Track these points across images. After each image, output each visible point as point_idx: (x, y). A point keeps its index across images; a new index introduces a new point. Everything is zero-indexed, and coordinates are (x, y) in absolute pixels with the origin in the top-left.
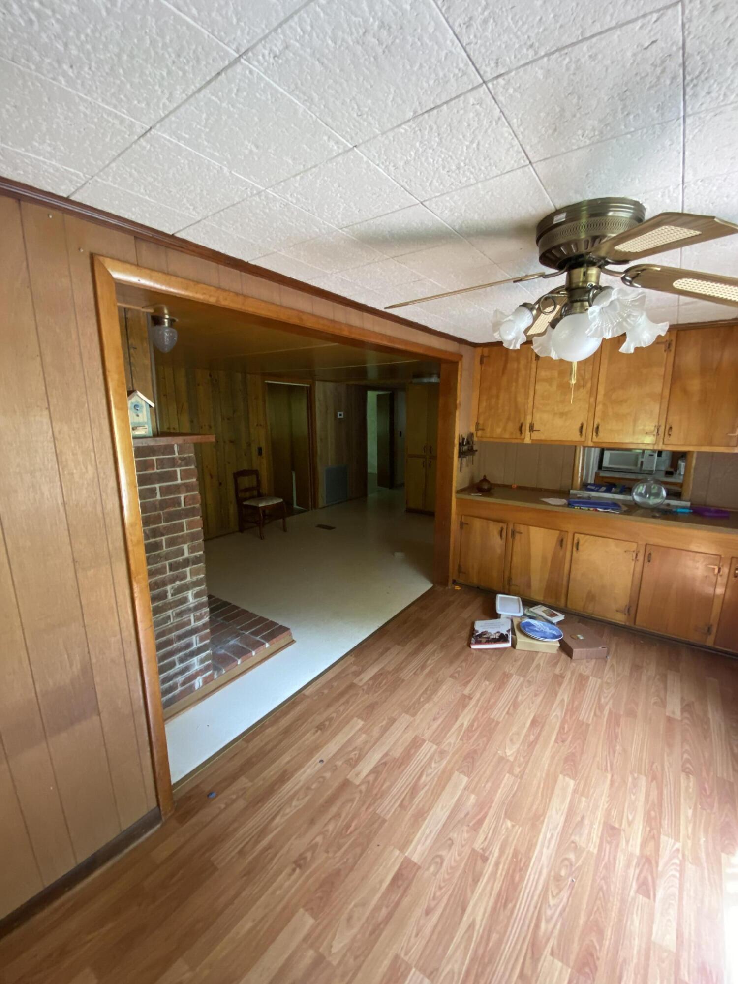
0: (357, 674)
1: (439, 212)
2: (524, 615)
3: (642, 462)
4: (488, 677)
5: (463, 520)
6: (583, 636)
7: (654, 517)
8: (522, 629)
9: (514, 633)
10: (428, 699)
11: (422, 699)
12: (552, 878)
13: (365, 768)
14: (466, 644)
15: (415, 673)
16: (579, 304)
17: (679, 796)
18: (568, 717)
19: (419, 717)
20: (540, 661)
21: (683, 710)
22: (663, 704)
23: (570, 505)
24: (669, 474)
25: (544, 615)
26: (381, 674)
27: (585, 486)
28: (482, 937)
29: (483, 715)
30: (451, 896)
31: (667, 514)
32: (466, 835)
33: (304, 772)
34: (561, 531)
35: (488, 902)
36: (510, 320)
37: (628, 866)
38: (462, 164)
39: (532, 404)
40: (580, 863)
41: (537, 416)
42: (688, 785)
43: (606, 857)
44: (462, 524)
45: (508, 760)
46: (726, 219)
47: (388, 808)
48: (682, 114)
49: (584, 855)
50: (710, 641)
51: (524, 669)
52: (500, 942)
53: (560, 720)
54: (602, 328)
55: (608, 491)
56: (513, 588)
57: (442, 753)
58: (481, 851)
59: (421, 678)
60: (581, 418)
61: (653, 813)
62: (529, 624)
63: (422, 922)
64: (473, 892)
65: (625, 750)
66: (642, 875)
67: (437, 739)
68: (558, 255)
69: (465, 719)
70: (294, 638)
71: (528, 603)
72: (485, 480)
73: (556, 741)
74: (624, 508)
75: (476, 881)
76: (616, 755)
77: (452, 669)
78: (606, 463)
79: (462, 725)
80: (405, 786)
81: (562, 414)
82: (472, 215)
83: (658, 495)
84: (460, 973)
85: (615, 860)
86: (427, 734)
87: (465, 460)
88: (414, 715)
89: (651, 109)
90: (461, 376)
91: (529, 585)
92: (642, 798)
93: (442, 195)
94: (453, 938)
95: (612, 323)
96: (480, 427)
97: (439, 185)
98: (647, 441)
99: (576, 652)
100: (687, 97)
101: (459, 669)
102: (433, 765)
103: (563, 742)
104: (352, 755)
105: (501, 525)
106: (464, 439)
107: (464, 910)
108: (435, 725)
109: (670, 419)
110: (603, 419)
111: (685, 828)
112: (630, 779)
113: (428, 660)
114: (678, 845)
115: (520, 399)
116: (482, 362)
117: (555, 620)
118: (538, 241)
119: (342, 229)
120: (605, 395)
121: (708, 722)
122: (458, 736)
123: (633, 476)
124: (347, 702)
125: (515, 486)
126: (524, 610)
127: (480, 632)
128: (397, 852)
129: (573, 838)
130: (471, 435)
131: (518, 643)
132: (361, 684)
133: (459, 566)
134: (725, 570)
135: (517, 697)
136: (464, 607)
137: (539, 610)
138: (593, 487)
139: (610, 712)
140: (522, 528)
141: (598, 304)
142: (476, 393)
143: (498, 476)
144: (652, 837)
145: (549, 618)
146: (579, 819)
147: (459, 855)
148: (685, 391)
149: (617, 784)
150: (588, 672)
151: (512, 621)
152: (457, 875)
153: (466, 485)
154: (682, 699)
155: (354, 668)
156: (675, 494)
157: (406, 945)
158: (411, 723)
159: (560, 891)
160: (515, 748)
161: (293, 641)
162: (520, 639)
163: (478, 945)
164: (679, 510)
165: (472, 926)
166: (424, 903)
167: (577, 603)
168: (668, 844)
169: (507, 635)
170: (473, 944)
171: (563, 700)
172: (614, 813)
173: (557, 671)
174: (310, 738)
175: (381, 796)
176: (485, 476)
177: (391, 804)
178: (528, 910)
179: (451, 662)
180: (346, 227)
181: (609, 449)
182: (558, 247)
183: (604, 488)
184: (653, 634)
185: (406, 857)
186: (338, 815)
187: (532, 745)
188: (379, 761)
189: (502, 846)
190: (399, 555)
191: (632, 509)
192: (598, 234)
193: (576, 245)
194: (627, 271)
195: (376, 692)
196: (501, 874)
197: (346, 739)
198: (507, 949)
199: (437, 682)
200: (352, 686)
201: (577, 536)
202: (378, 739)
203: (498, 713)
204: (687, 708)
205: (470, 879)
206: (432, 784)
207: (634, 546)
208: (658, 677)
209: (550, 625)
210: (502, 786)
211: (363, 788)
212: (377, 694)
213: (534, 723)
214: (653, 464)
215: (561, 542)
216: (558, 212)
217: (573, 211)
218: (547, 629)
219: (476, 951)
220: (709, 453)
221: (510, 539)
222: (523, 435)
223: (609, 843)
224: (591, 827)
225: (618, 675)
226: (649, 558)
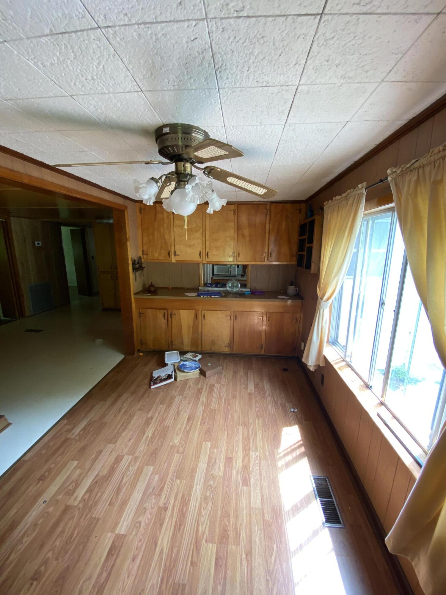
0: (69, 431)
1: (86, 106)
2: (181, 360)
3: (231, 271)
4: (162, 402)
5: (141, 311)
6: (211, 364)
7: (236, 297)
8: (180, 369)
9: (175, 372)
10: (124, 430)
11: (120, 431)
12: (203, 500)
13: (81, 492)
14: (148, 387)
15: (114, 416)
16: (183, 183)
17: (256, 429)
18: (205, 410)
19: (119, 442)
20: (191, 383)
21: (255, 388)
22: (247, 388)
23: (199, 295)
24: (242, 276)
25: (191, 358)
26: (89, 424)
27: (206, 285)
28: (168, 555)
29: (160, 425)
30: (147, 541)
31: (241, 295)
32: (154, 501)
33: (31, 515)
34: (196, 310)
35: (170, 533)
36: (144, 187)
37: (237, 475)
38: (95, 77)
39: (173, 240)
40: (216, 484)
41: (177, 247)
42: (259, 422)
43: (228, 475)
44: (140, 314)
45: (176, 446)
46: (237, 148)
47: (101, 510)
48: (217, 87)
49: (217, 479)
50: (263, 352)
51: (181, 392)
52: (178, 552)
53: (202, 412)
54: (194, 199)
55: (216, 287)
56: (174, 347)
57: (136, 459)
58: (164, 506)
59: (119, 417)
60: (199, 249)
61: (246, 443)
62: (184, 365)
63: (131, 567)
64: (160, 532)
65: (232, 417)
66: (244, 476)
67: (131, 452)
68: (168, 152)
69: (149, 433)
70: (10, 422)
71: (183, 353)
72: (152, 285)
73: (201, 425)
74: (223, 294)
75: (161, 525)
76: (229, 420)
77: (139, 405)
78: (215, 273)
79: (148, 436)
80: (112, 490)
81: (190, 246)
82: (111, 114)
83: (237, 286)
84: (157, 584)
85: (231, 474)
86: (126, 450)
87: (137, 274)
88: (115, 443)
89: (202, 79)
90: (128, 219)
91: (182, 343)
92: (241, 437)
93: (84, 95)
94: (151, 565)
95: (199, 196)
96: (145, 253)
97: (82, 88)
98: (230, 260)
99: (208, 373)
100: (218, 78)
101: (144, 403)
102: (131, 468)
103: (204, 424)
104: (70, 487)
105: (164, 311)
106: (135, 260)
107: (156, 545)
108: (130, 444)
109: (238, 249)
110: (210, 249)
111: (259, 444)
112: (235, 430)
113: (123, 404)
114: (257, 454)
115: (167, 237)
116: (141, 212)
117: (197, 359)
118: (156, 141)
119: (6, 100)
120: (210, 236)
121: (264, 390)
122: (146, 443)
123: (226, 278)
124: (63, 452)
125: (170, 288)
126: (180, 357)
127: (156, 377)
128: (110, 534)
129: (211, 472)
130: (140, 258)
131: (178, 377)
132: (73, 437)
133: (141, 340)
134: (265, 318)
135: (179, 408)
136: (146, 365)
137: (189, 356)
138: (209, 285)
139: (225, 399)
140: (175, 311)
141: (190, 184)
142: (140, 231)
143: (159, 282)
144: (246, 455)
145: (194, 359)
146: (214, 461)
147: (150, 515)
148: (243, 235)
149: (230, 435)
150: (214, 382)
151: (174, 366)
152: (150, 527)
153: (140, 289)
154: (254, 382)
155: (68, 427)
156: (244, 286)
157: (122, 587)
158: (114, 448)
159: (207, 504)
160: (179, 438)
161: (10, 424)
162: (179, 374)
163: (166, 561)
164: (246, 293)
165: (162, 551)
166: (131, 556)
167: (207, 348)
168: (253, 455)
169: (171, 374)
170: (163, 561)
171: (203, 401)
172: (229, 451)
173: (199, 386)
174: (33, 489)
175: (95, 505)
176: (151, 283)
177: (103, 506)
178: (192, 524)
179: (139, 401)
180: (10, 100)
181: (216, 265)
182: (167, 147)
183: (214, 285)
184: (241, 354)
185: (116, 534)
186: (63, 532)
187: (188, 432)
188: (91, 483)
189: (175, 496)
190: (99, 341)
191: (227, 294)
192: (187, 144)
193: (177, 148)
194: (205, 168)
195: (86, 438)
196: (176, 512)
197: (65, 478)
198: (182, 553)
199: (130, 416)
200: (67, 440)
201: (203, 312)
202: (90, 469)
203: (169, 422)
204: (256, 386)
205: (158, 525)
206: (130, 481)
207: (229, 313)
208: (244, 375)
209: (194, 362)
210: (173, 462)
211: (81, 506)
212: (87, 439)
213: (188, 419)
214: (236, 272)
215: (196, 316)
216: (165, 126)
217: (174, 127)
218: (193, 365)
219: (165, 565)
220: (255, 265)
221: (170, 319)
222: (171, 258)
223: (228, 467)
224: (220, 462)
225: (228, 379)
226: (235, 318)
